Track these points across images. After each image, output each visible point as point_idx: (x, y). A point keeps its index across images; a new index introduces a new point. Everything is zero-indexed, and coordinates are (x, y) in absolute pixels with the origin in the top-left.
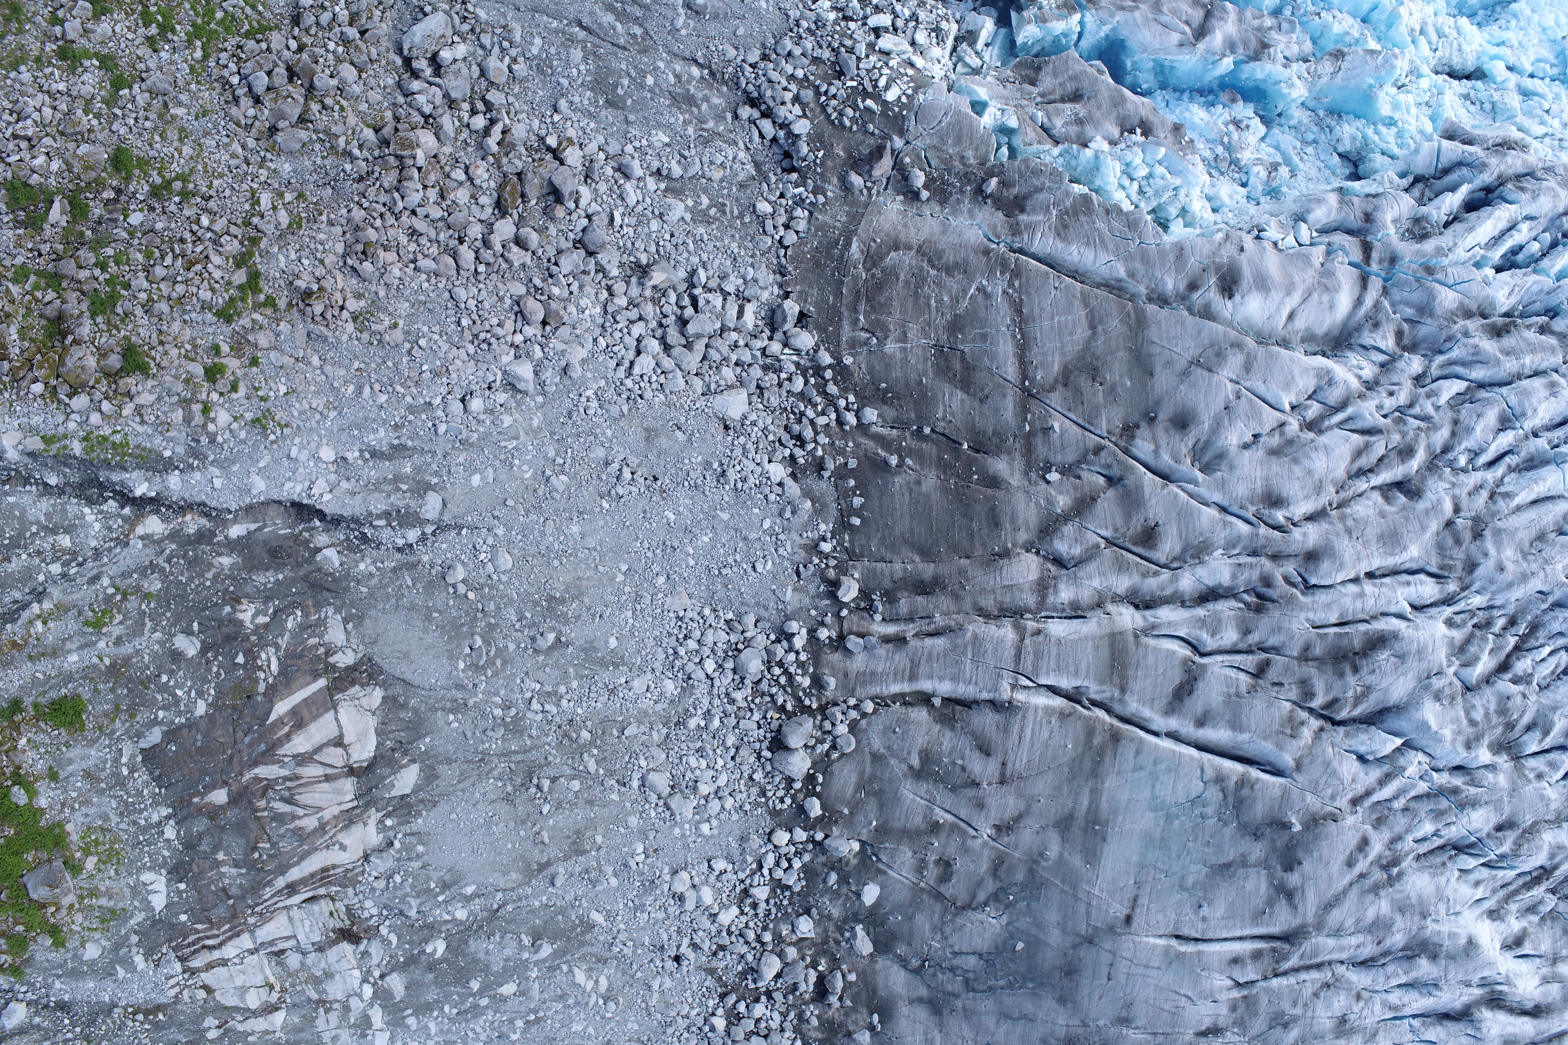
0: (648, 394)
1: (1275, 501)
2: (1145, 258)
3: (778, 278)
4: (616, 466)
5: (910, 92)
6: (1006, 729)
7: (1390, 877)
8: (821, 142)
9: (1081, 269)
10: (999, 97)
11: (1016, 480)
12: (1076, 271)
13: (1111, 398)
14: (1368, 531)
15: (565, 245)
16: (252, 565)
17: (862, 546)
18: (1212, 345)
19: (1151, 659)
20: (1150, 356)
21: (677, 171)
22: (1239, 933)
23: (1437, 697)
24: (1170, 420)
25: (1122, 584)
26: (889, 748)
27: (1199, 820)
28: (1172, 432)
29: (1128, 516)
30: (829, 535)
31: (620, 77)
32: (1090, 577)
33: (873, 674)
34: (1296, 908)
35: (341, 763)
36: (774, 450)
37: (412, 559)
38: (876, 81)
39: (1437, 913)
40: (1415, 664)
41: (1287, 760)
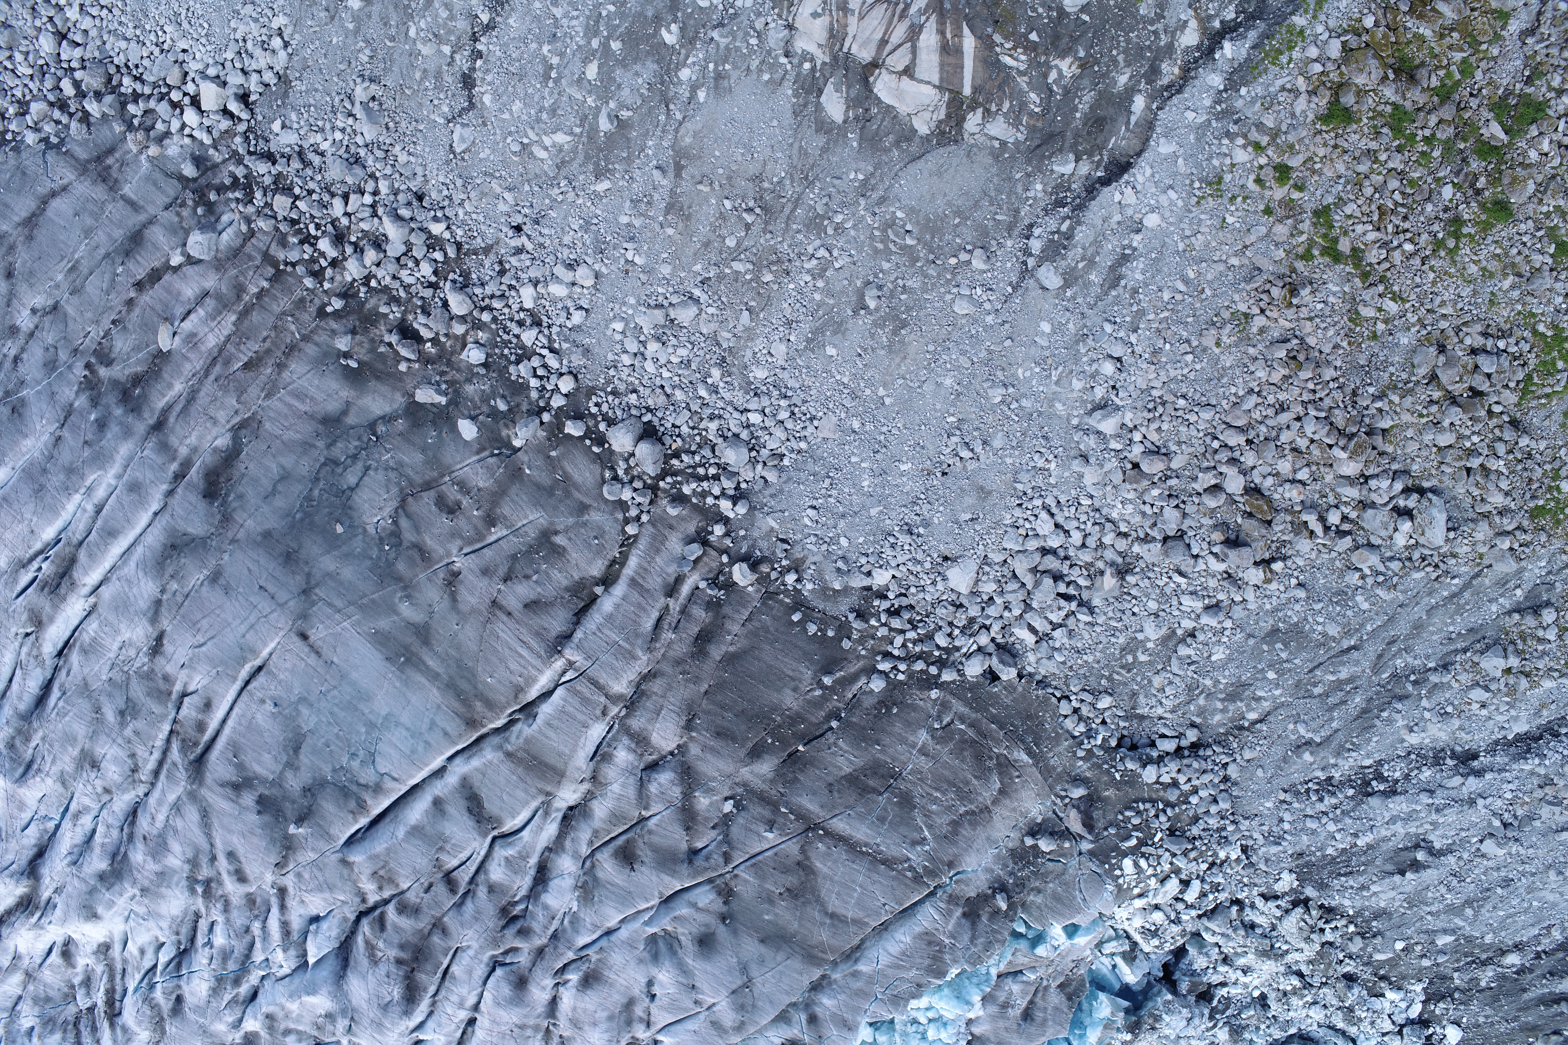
1: (589, 981)
2: (862, 994)
3: (1038, 677)
4: (979, 449)
5: (1121, 881)
6: (538, 634)
7: (197, 881)
8: (1126, 782)
9: (885, 935)
10: (1069, 951)
11: (745, 773)
12: (886, 929)
13: (764, 895)
15: (1188, 522)
16: (1105, 98)
17: (772, 609)
18: (754, 1006)
19: (520, 794)
20: (778, 949)
21: (1183, 651)
22: (230, 723)
23: (330, 1016)
24: (713, 934)
25: (600, 809)
26: (585, 524)
27: (353, 750)
28: (702, 929)
29: (656, 849)
30: (799, 587)
32: (624, 786)
33: (658, 551)
34: (222, 785)
35: (888, 61)
36: (900, 586)
37: (1016, 232)
38: (1147, 859)
39: (139, 903)
40: (371, 1015)
41: (357, 857)
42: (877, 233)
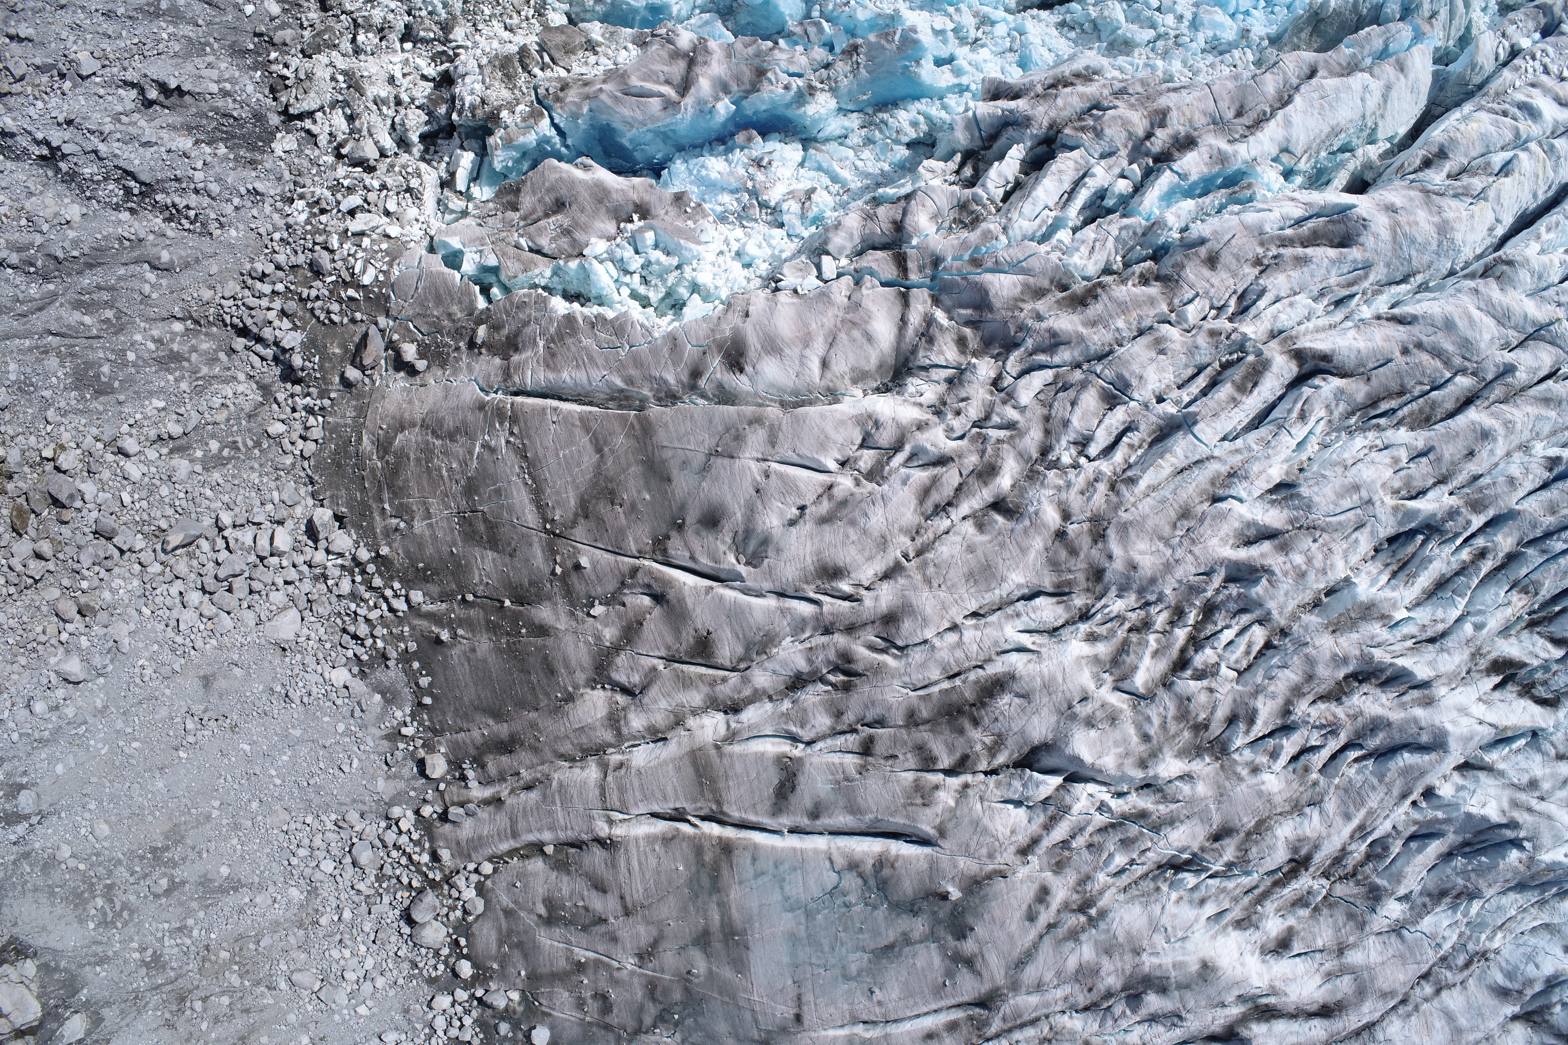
0: (199, 644)
1: (833, 572)
2: (639, 361)
3: (310, 488)
4: (180, 719)
5: (385, 268)
6: (614, 865)
7: (1090, 919)
8: (315, 347)
9: (582, 392)
10: (478, 239)
11: (562, 623)
13: (633, 516)
14: (952, 574)
15: (83, 540)
17: (440, 722)
18: (728, 430)
19: (739, 767)
20: (663, 461)
21: (176, 430)
22: (924, 1009)
23: (1090, 723)
24: (700, 522)
25: (694, 697)
26: (516, 902)
27: (843, 910)
28: (704, 533)
29: (677, 632)
30: (408, 719)
31: (101, 366)
32: (657, 701)
33: (480, 838)
34: (980, 974)
36: (337, 655)
37: (27, 848)
38: (353, 268)
39: (1154, 945)
40: (1045, 700)
41: (927, 828)
42: (119, 925)
